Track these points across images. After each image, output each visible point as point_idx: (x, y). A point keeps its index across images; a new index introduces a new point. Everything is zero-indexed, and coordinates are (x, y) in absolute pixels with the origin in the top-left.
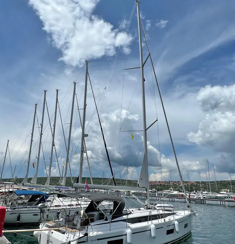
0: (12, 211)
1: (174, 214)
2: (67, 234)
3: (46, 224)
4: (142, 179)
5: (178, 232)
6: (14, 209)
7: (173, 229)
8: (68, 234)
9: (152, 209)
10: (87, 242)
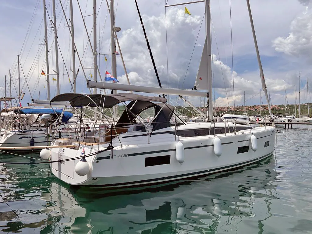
0: (21, 134)
1: (251, 128)
2: (81, 148)
3: (57, 142)
4: (201, 79)
5: (254, 150)
6: (24, 132)
7: (249, 146)
8: (83, 148)
9: (217, 122)
10: (112, 158)
